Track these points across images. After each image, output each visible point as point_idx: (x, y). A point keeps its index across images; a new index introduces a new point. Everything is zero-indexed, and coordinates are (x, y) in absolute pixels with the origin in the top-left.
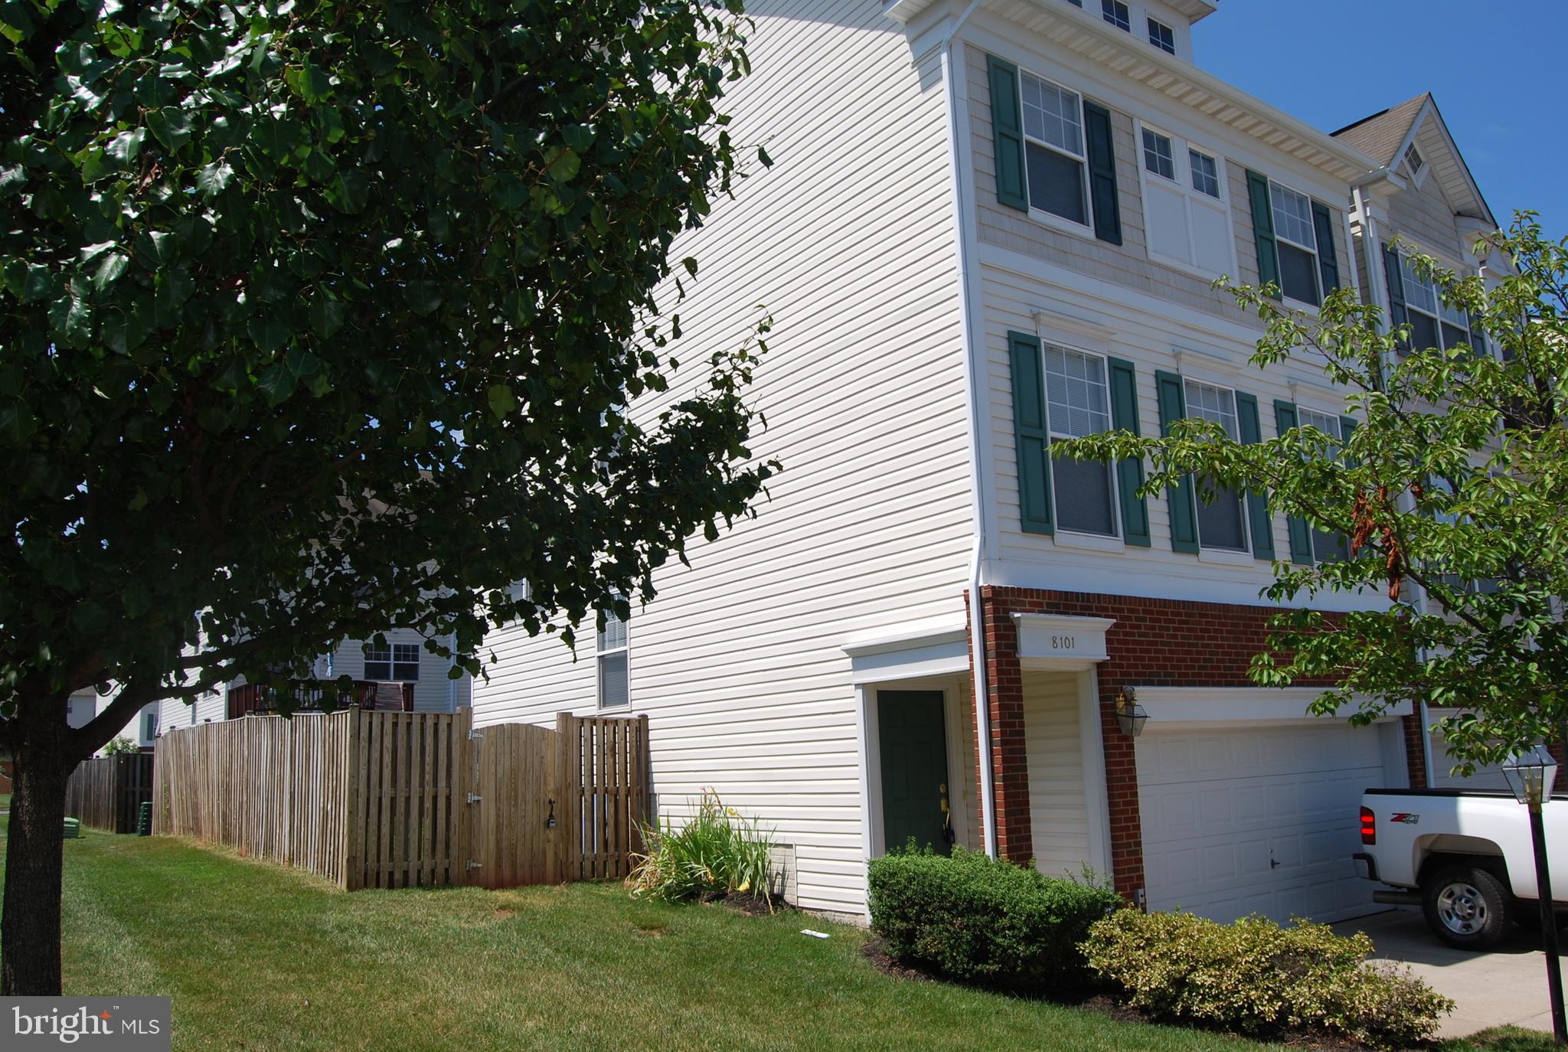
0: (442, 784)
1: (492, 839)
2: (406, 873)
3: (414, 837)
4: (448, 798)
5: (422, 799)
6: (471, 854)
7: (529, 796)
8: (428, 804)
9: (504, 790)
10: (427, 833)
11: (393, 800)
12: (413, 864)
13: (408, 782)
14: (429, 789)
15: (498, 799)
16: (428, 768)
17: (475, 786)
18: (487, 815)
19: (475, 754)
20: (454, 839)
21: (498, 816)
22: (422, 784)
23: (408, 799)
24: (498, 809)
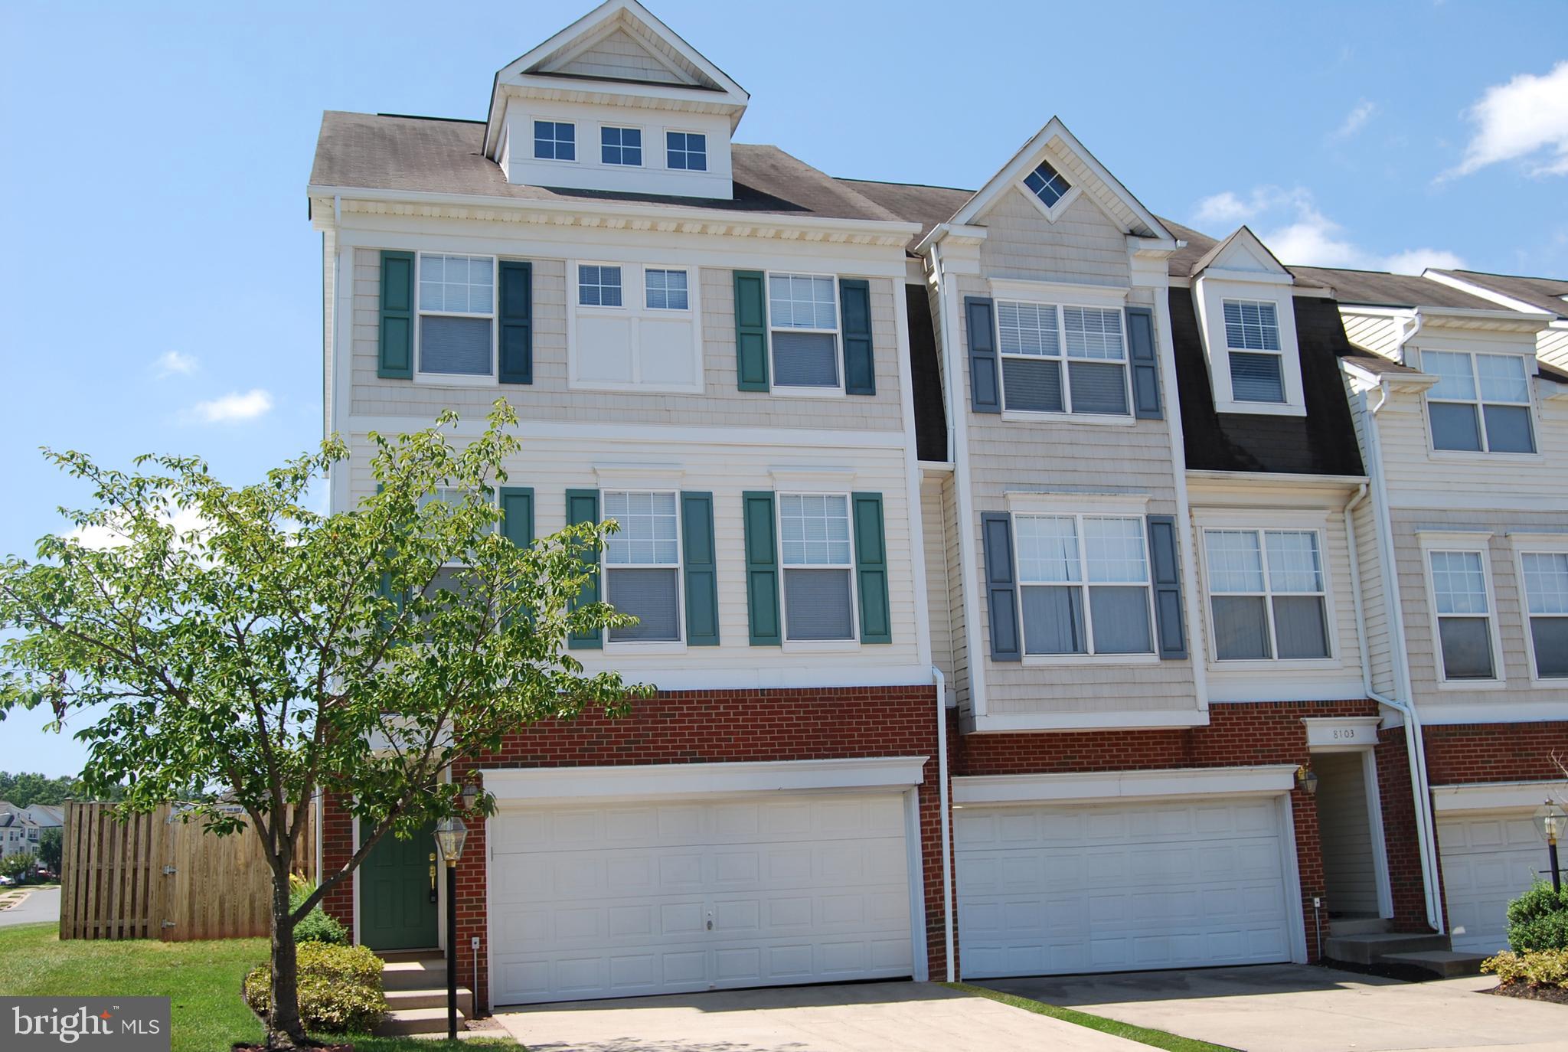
0: (142, 859)
1: (186, 903)
2: (109, 929)
3: (116, 901)
4: (147, 870)
5: (123, 871)
6: (165, 914)
7: (221, 869)
8: (129, 875)
9: (196, 864)
10: (128, 898)
11: (99, 872)
12: (115, 923)
13: (112, 858)
14: (130, 863)
15: (192, 871)
16: (130, 846)
17: (170, 860)
18: (182, 884)
19: (171, 835)
20: (150, 902)
21: (191, 885)
22: (124, 859)
23: (111, 872)
24: (191, 879)
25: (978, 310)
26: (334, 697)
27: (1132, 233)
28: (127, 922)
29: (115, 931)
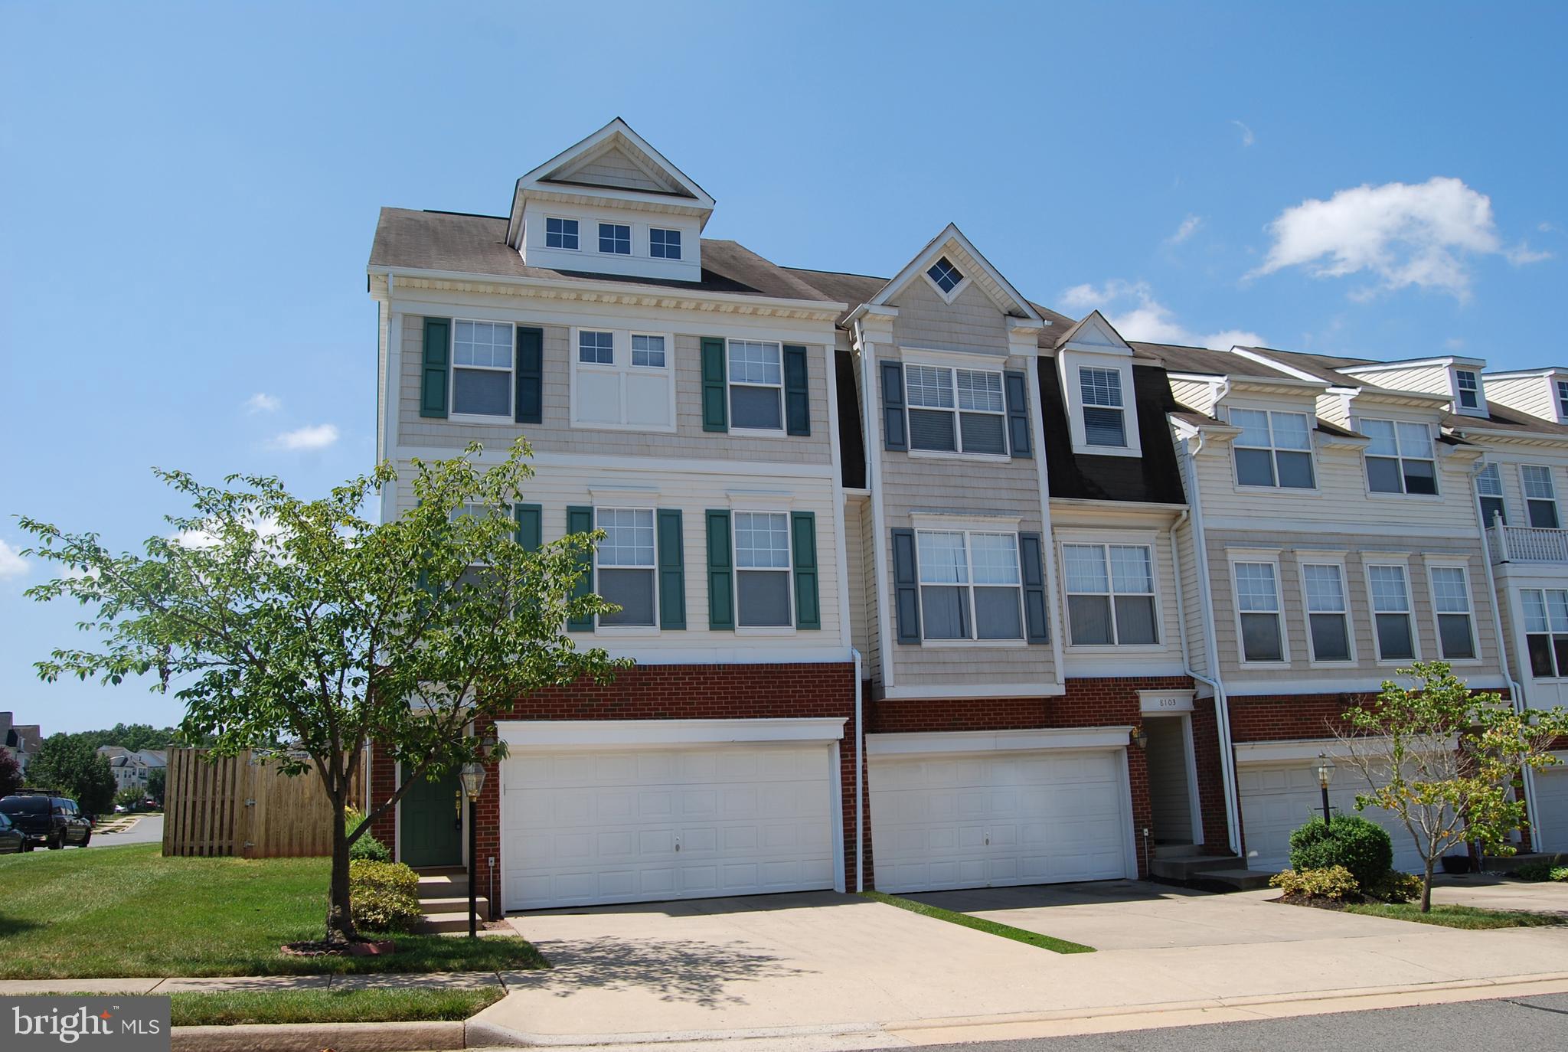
0: (228, 793)
1: (263, 829)
2: (201, 848)
3: (208, 826)
4: (232, 802)
5: (214, 802)
6: (246, 837)
7: (291, 802)
8: (218, 806)
9: (272, 797)
10: (217, 824)
11: (194, 803)
12: (207, 843)
13: (205, 792)
14: (219, 797)
15: (268, 803)
16: (219, 783)
17: (251, 794)
18: (260, 813)
19: (252, 774)
20: (235, 827)
21: (267, 814)
22: (214, 794)
23: (204, 803)
24: (267, 809)
25: (891, 371)
26: (382, 667)
27: (1010, 314)
28: (216, 844)
29: (206, 850)
